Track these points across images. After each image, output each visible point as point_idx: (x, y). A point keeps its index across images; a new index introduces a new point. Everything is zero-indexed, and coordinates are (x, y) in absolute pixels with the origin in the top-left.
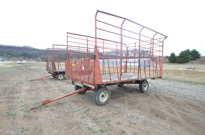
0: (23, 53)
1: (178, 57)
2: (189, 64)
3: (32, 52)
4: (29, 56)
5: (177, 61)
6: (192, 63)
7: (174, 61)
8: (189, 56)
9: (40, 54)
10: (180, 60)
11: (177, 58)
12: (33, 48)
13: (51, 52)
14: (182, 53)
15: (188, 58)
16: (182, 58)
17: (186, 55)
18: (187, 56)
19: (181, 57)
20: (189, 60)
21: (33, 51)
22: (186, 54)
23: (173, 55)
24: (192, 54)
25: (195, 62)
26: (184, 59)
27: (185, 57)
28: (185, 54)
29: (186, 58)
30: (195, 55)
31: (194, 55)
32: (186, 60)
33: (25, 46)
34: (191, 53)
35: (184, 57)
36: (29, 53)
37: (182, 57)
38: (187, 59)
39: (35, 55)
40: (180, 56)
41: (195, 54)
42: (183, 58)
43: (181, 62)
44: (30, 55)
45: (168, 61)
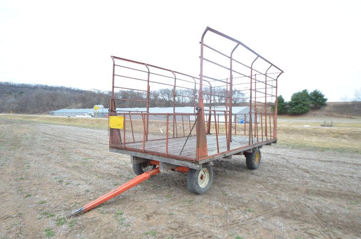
1: (290, 104)
2: (309, 118)
6: (314, 115)
7: (283, 111)
8: (308, 103)
10: (294, 110)
11: (288, 106)
15: (307, 105)
16: (297, 106)
17: (303, 101)
18: (305, 103)
19: (294, 103)
20: (308, 110)
22: (304, 99)
23: (280, 100)
24: (312, 99)
25: (318, 112)
26: (301, 108)
27: (302, 103)
28: (302, 98)
29: (304, 105)
30: (318, 100)
31: (315, 100)
32: (303, 110)
34: (311, 97)
35: (300, 104)
37: (297, 104)
38: (305, 108)
41: (317, 97)
42: (299, 107)
43: (295, 112)
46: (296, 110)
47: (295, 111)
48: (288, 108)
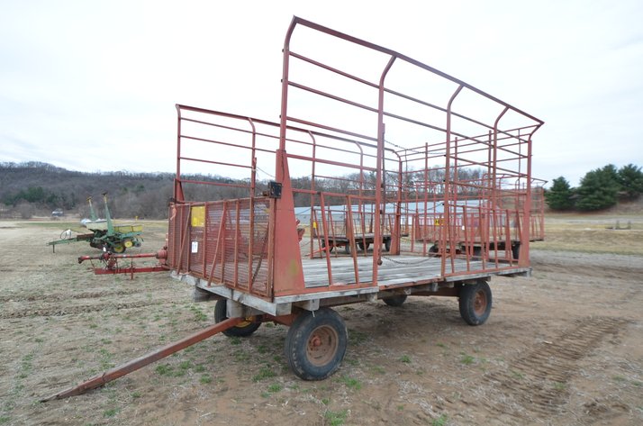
0: (25, 189)
1: (579, 191)
2: (615, 216)
3: (61, 185)
4: (50, 200)
5: (577, 204)
6: (626, 211)
7: (565, 204)
8: (613, 189)
9: (90, 189)
10: (586, 202)
11: (576, 196)
12: (60, 169)
13: (129, 181)
14: (591, 178)
15: (612, 194)
16: (591, 196)
17: (605, 186)
18: (607, 189)
19: (587, 190)
20: (613, 201)
21: (62, 181)
22: (605, 182)
23: (560, 185)
24: (622, 182)
25: (633, 205)
26: (600, 198)
27: (600, 190)
28: (601, 181)
29: (605, 193)
30: (633, 183)
31: (628, 183)
32: (604, 203)
33: (31, 164)
34: (620, 179)
35: (597, 192)
36: (48, 187)
37: (592, 191)
38: (608, 197)
39: (73, 195)
40: (585, 188)
41: (633, 179)
42: (596, 196)
43: (588, 207)
44: (54, 196)
45: (546, 206)
46: (590, 202)
47: (588, 204)
48: (576, 199)
